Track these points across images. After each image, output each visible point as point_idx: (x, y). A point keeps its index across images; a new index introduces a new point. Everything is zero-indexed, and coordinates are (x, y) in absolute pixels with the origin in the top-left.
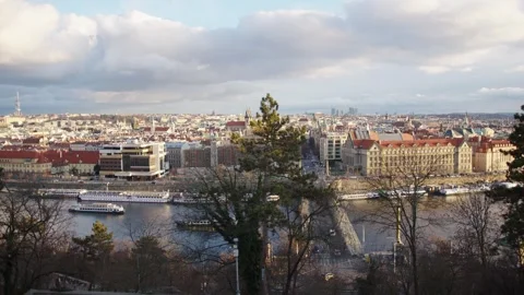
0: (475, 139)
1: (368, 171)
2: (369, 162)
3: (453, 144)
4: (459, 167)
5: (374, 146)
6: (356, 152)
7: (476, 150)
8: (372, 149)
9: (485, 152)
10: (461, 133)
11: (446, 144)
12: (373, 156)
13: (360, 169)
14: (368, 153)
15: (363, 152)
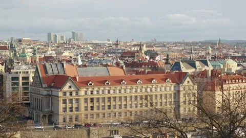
0: (204, 74)
1: (61, 119)
2: (61, 106)
3: (173, 81)
4: (182, 109)
5: (68, 84)
6: (45, 93)
7: (202, 88)
8: (66, 88)
9: (214, 90)
10: (194, 66)
11: (165, 80)
12: (68, 97)
13: (50, 116)
14: (60, 94)
15: (54, 92)
